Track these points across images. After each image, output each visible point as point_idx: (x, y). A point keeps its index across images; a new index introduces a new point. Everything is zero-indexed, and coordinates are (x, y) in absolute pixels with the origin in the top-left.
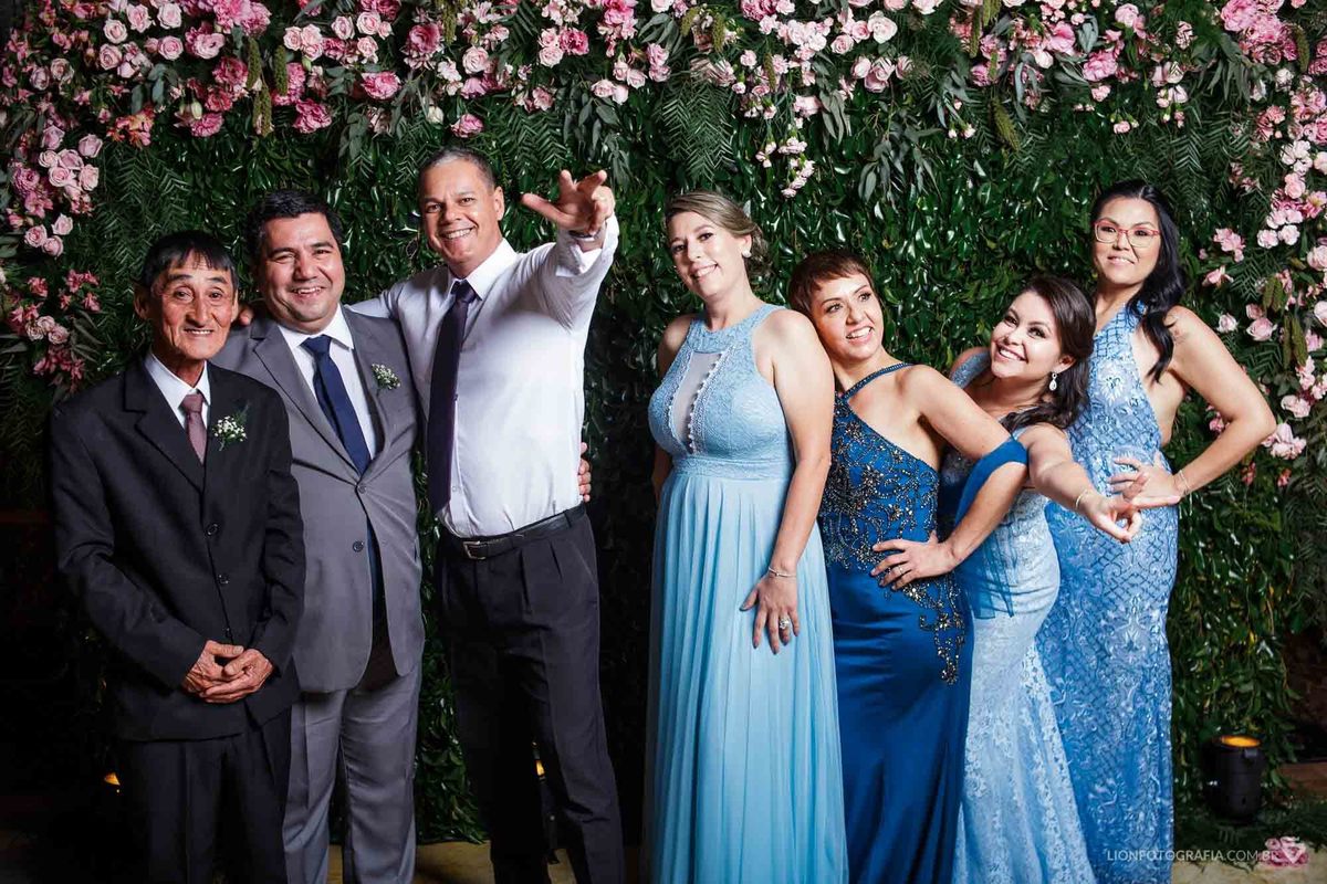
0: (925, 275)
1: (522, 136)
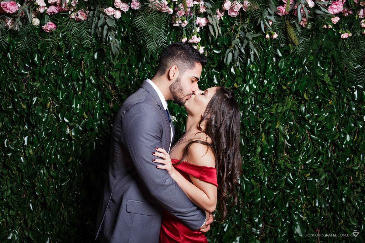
0: (253, 100)
1: (73, 31)
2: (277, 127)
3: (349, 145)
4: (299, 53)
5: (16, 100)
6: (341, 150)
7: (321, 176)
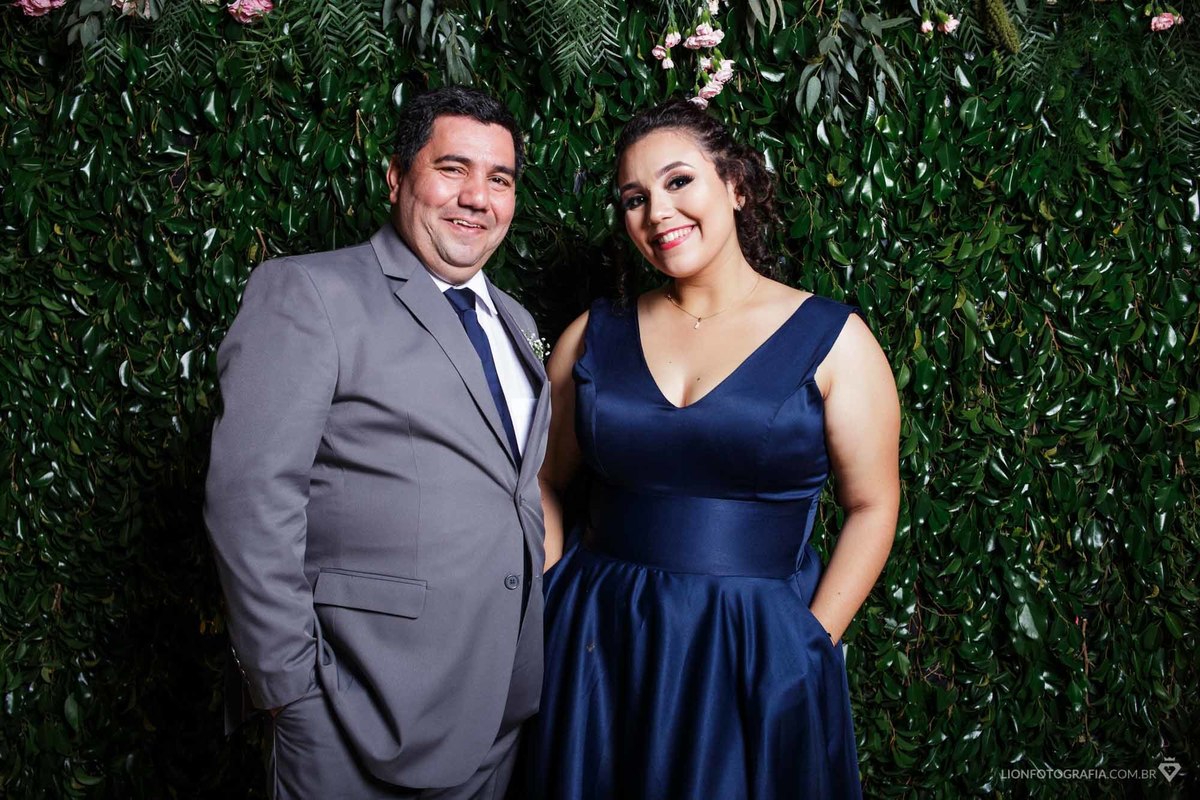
2: (958, 305)
3: (1174, 360)
4: (1024, 75)
5: (152, 239)
6: (1150, 374)
7: (1090, 453)
